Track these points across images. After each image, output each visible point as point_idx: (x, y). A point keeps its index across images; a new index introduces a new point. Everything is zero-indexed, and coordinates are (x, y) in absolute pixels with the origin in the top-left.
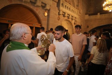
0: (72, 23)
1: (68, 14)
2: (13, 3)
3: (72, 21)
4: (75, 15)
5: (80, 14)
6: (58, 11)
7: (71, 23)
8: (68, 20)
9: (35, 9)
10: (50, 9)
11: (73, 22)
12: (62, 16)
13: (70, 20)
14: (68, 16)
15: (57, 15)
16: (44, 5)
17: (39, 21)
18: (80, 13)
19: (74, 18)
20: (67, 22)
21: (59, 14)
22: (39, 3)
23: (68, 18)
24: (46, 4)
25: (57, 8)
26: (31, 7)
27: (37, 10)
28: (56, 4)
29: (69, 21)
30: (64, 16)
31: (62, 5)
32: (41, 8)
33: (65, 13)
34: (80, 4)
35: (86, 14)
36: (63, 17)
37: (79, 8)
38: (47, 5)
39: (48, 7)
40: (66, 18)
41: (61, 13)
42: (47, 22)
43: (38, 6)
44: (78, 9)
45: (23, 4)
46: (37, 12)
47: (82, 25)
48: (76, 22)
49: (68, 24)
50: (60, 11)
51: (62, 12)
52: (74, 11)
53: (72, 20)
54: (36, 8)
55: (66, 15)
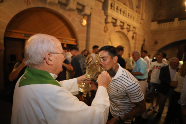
0: (128, 36)
1: (121, 22)
2: (32, 6)
3: (128, 34)
4: (134, 23)
5: (142, 21)
6: (105, 17)
7: (126, 36)
8: (122, 31)
9: (66, 15)
10: (91, 14)
11: (130, 34)
12: (111, 24)
13: (125, 31)
14: (122, 24)
15: (102, 24)
16: (80, 7)
17: (73, 34)
19: (132, 28)
20: (120, 35)
21: (106, 22)
22: (73, 5)
23: (122, 27)
24: (83, 6)
25: (103, 11)
26: (61, 11)
27: (69, 16)
28: (101, 5)
29: (123, 34)
30: (114, 24)
31: (111, 6)
32: (76, 12)
33: (116, 20)
34: (142, 3)
35: (153, 21)
36: (113, 27)
37: (141, 10)
38: (86, 7)
39: (87, 11)
40: (118, 28)
41: (110, 20)
42: (85, 35)
43: (71, 10)
44: (139, 12)
45: (48, 6)
46: (70, 19)
47: (146, 39)
48: (134, 35)
49: (121, 38)
50: (107, 16)
51: (111, 18)
52: (132, 16)
53: (128, 31)
54: (68, 12)
55: (118, 23)
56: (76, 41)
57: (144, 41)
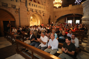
0: (41, 15)
4: (42, 10)
10: (19, 8)
12: (31, 11)
13: (39, 13)
15: (26, 12)
17: (13, 17)
18: (47, 8)
20: (37, 15)
22: (9, 6)
23: (37, 12)
27: (10, 10)
28: (24, 4)
31: (29, 4)
32: (12, 8)
33: (33, 9)
37: (46, 4)
38: (16, 6)
39: (17, 7)
40: (35, 12)
41: (29, 10)
42: (18, 17)
43: (9, 8)
46: (10, 11)
48: (44, 14)
50: (28, 8)
52: (41, 7)
53: (41, 13)
56: (15, 19)
57: (50, 16)
